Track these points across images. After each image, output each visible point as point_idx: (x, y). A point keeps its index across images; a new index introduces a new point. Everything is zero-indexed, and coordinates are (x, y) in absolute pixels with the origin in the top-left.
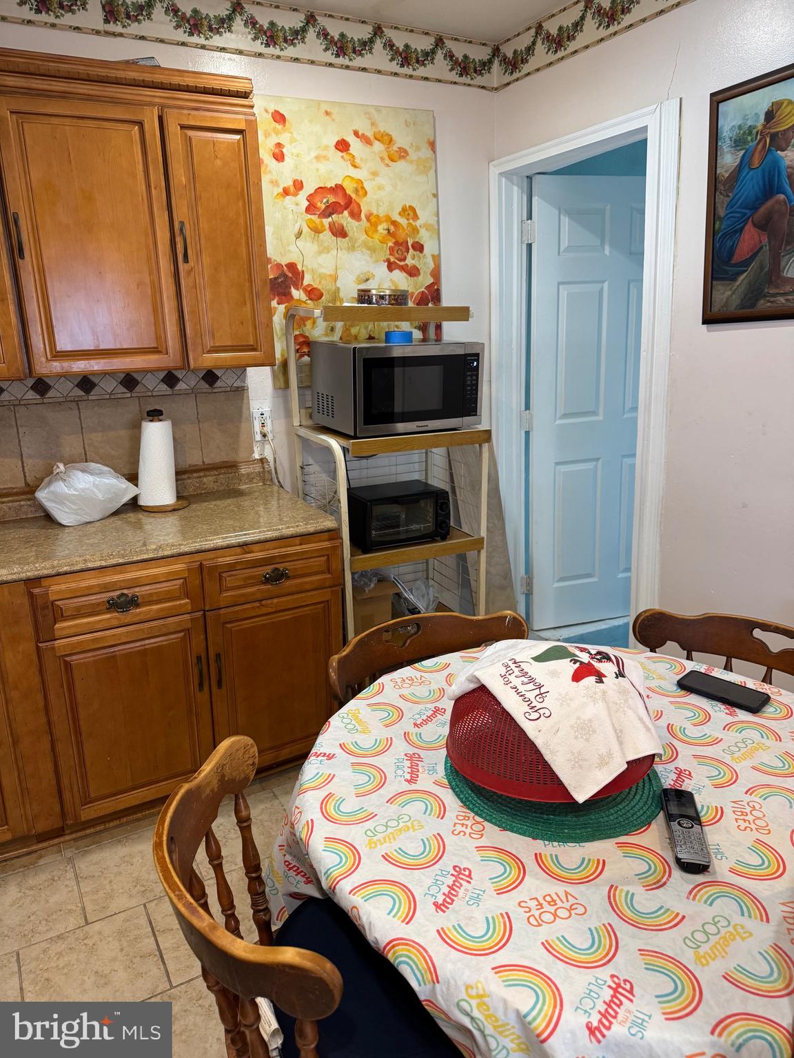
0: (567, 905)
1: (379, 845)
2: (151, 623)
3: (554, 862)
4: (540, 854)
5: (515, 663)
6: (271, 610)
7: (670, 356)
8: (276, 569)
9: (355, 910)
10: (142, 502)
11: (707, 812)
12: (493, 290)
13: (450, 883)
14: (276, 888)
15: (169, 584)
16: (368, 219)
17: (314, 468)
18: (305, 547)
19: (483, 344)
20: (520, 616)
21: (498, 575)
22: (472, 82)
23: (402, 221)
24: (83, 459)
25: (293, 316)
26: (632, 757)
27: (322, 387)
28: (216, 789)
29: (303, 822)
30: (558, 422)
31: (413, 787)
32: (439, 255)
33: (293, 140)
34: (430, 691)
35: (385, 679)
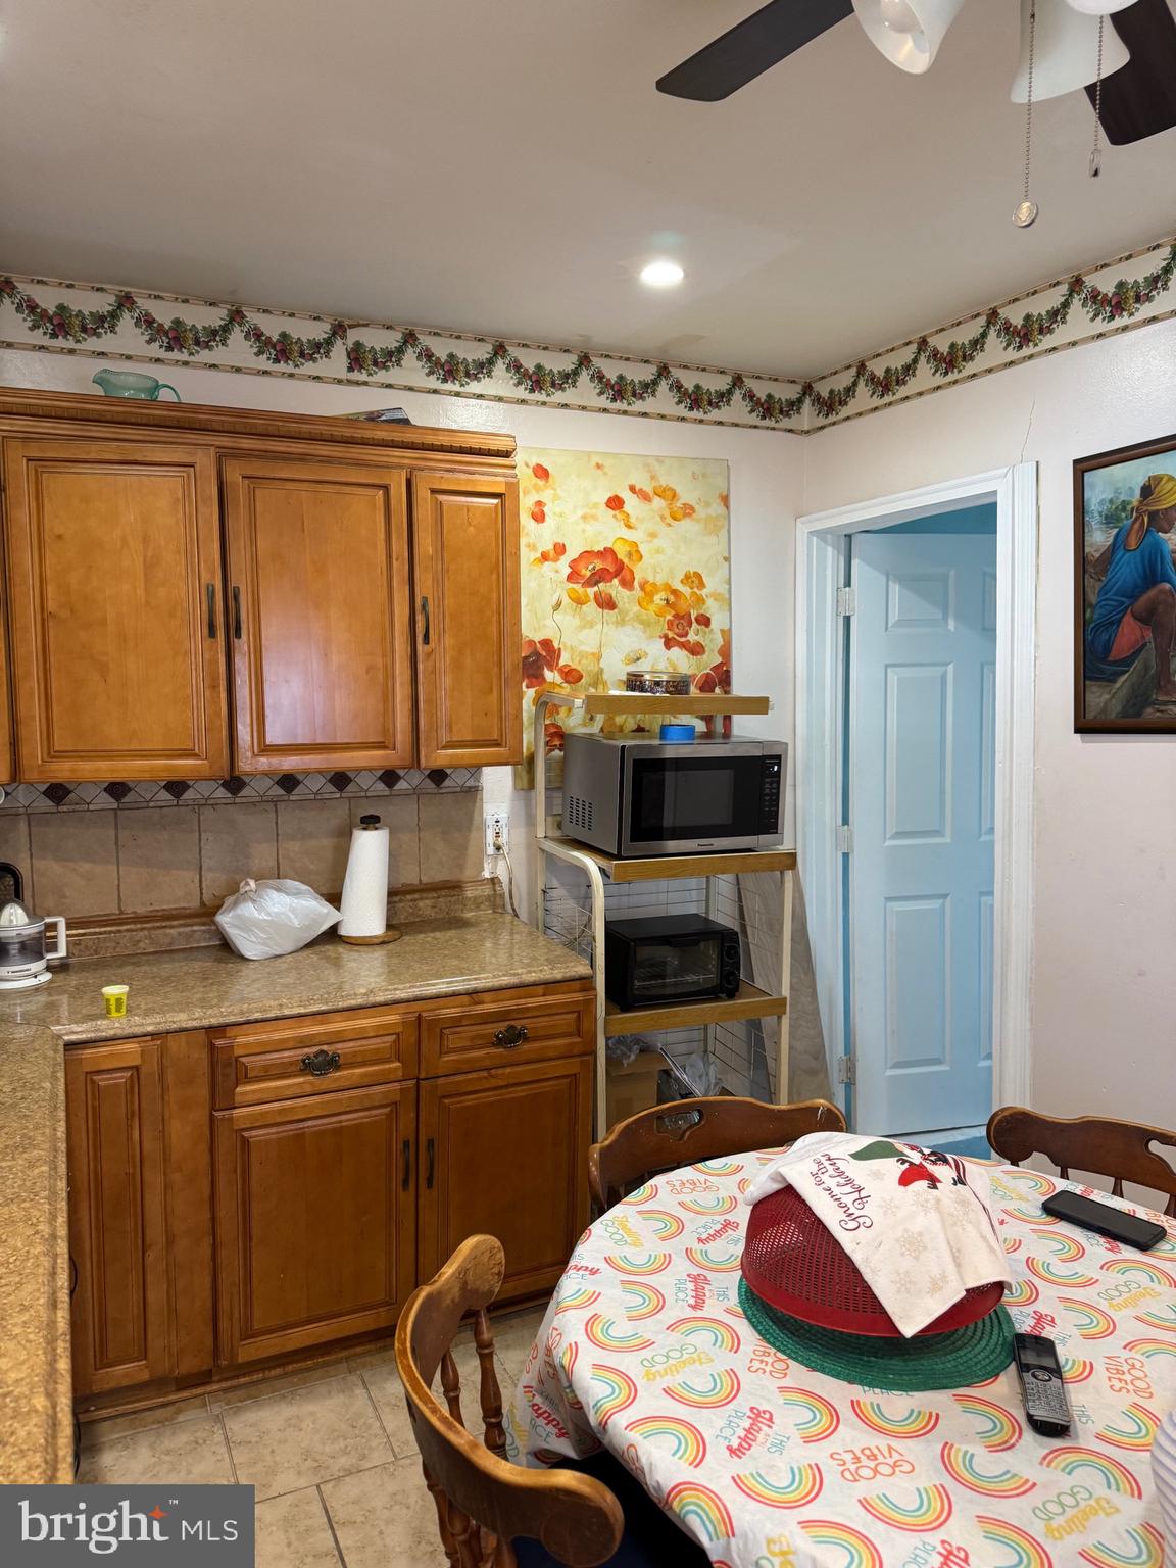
0: (891, 1461)
1: (658, 1378)
2: (351, 1092)
3: (876, 1414)
4: (858, 1402)
5: (829, 1159)
6: (501, 1083)
7: (1034, 770)
8: (512, 1027)
9: (632, 1449)
10: (343, 931)
11: (1072, 1368)
12: (799, 674)
13: (747, 1425)
14: (516, 1448)
15: (378, 1040)
16: (642, 587)
17: (559, 892)
18: (550, 999)
19: (787, 744)
20: (837, 1108)
21: (806, 1052)
22: (776, 425)
23: (685, 590)
24: (274, 874)
25: (545, 704)
26: (972, 1284)
27: (576, 790)
28: (457, 1300)
29: (564, 1345)
30: (889, 843)
31: (699, 1313)
32: (730, 630)
33: (556, 498)
34: (718, 1199)
35: (659, 1180)
